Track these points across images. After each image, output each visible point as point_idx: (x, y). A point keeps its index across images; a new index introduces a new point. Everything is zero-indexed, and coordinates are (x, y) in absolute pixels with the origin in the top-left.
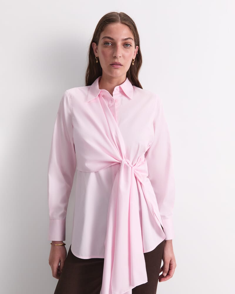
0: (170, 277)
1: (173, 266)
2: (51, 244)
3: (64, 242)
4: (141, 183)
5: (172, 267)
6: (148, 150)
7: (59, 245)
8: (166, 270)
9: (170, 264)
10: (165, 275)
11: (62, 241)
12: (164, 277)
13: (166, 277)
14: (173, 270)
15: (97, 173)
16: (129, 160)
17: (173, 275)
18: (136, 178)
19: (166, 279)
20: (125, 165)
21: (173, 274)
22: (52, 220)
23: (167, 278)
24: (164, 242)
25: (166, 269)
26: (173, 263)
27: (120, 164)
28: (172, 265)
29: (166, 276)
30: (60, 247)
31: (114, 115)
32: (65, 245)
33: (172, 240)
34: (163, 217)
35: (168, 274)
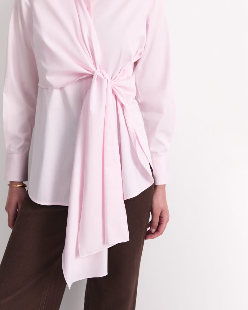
0: (160, 233)
1: (165, 219)
2: (9, 185)
3: (24, 182)
4: (122, 106)
5: (163, 221)
6: (139, 60)
7: (18, 186)
8: (154, 224)
9: (161, 217)
10: (153, 230)
11: (22, 182)
12: (152, 233)
13: (153, 234)
14: (163, 225)
15: (62, 89)
16: (107, 71)
17: (164, 232)
18: (116, 97)
19: (153, 236)
20: (98, 77)
21: (164, 230)
22: (9, 154)
23: (156, 235)
24: (154, 188)
25: (154, 222)
26: (165, 215)
27: (92, 76)
28: (162, 218)
29: (155, 232)
30: (18, 189)
31: (88, 8)
32: (26, 186)
33: (165, 185)
34: (154, 154)
35: (157, 230)
